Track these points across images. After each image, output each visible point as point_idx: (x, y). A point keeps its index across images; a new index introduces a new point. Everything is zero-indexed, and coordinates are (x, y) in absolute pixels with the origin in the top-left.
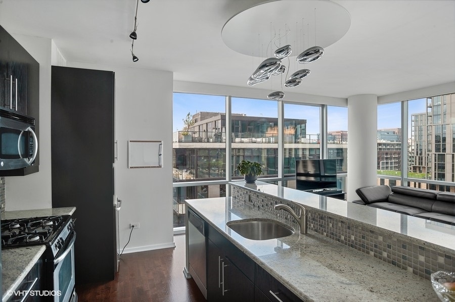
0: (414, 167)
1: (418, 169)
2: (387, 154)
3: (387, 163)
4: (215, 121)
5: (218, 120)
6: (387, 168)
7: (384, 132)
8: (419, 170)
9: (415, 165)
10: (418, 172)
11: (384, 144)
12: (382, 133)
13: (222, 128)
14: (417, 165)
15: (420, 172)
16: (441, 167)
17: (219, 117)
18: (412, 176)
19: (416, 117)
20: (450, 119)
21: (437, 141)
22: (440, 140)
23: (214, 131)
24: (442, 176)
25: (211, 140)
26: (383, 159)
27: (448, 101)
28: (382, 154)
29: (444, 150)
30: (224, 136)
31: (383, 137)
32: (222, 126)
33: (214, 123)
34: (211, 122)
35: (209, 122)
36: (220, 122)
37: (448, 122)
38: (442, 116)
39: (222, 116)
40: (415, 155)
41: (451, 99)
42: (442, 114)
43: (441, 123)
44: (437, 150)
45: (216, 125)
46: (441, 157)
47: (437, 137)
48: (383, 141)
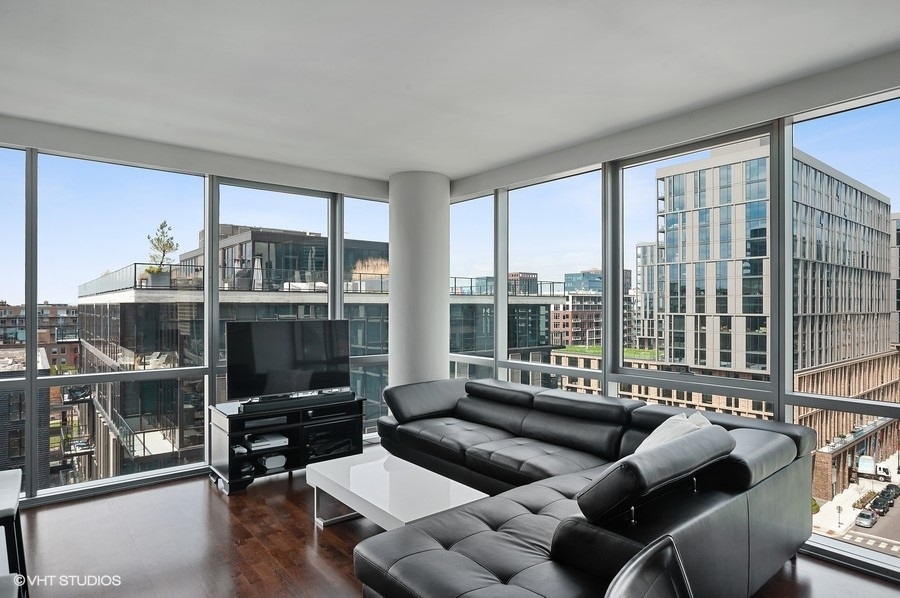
1: (646, 344)
2: (597, 316)
3: (598, 333)
4: (241, 245)
5: (246, 242)
6: (597, 341)
7: (595, 276)
8: (649, 344)
9: (642, 336)
10: (646, 349)
11: (587, 298)
12: (592, 278)
13: (254, 260)
14: (646, 336)
15: (651, 347)
16: (680, 339)
17: (248, 236)
18: (636, 356)
19: (644, 249)
20: (692, 253)
21: (673, 292)
22: (677, 291)
23: (237, 265)
24: (680, 354)
25: (226, 285)
26: (590, 325)
27: (688, 223)
28: (590, 316)
29: (683, 308)
30: (258, 277)
31: (594, 284)
32: (254, 255)
33: (237, 248)
34: (232, 246)
35: (228, 247)
36: (249, 246)
37: (688, 260)
38: (680, 248)
39: (252, 233)
40: (642, 317)
41: (693, 219)
42: (680, 244)
43: (678, 260)
44: (673, 309)
45: (242, 254)
46: (680, 321)
47: (673, 285)
48: (592, 293)
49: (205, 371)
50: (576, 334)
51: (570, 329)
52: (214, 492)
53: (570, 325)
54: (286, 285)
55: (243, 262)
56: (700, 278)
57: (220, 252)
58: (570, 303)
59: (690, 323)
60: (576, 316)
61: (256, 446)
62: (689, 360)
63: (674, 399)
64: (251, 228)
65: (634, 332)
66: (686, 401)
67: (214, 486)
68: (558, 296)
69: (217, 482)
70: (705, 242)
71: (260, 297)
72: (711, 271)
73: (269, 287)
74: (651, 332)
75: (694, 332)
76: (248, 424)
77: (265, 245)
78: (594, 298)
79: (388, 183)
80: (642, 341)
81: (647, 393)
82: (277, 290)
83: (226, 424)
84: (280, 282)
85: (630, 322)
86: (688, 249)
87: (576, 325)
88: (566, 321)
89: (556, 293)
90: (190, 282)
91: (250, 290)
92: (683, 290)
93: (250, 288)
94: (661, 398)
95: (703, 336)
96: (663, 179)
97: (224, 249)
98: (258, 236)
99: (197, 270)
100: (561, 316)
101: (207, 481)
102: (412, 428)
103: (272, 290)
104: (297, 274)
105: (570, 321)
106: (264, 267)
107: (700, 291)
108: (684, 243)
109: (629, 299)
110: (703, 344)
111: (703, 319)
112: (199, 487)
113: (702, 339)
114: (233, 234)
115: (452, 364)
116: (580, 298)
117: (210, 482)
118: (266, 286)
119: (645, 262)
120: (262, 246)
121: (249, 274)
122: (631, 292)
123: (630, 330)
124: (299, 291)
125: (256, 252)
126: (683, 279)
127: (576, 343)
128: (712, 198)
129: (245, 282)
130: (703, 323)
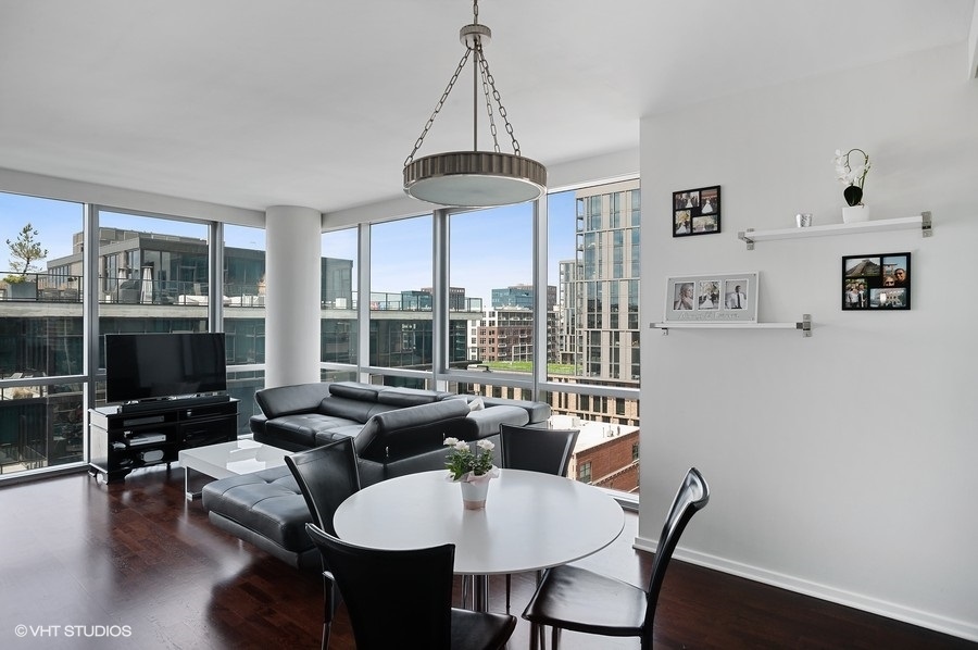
0: (563, 354)
1: (569, 359)
2: (522, 332)
3: (523, 349)
4: (127, 252)
5: (133, 250)
6: (523, 357)
7: (522, 291)
8: (572, 359)
9: (564, 352)
10: (568, 364)
11: (513, 314)
12: (518, 294)
13: (142, 270)
14: (568, 352)
16: (596, 353)
17: (136, 243)
18: (557, 371)
19: (567, 265)
20: (608, 272)
21: (590, 309)
22: (594, 306)
23: (121, 275)
24: (596, 369)
25: (108, 298)
26: (516, 341)
27: (604, 243)
28: (515, 332)
29: (600, 323)
30: (147, 288)
31: (520, 300)
32: (144, 264)
33: (122, 256)
34: (115, 254)
35: (111, 255)
36: (137, 254)
37: (604, 277)
38: (597, 267)
39: (141, 240)
40: (565, 333)
41: (608, 239)
42: (597, 263)
43: (595, 278)
44: (591, 325)
45: (128, 263)
46: (596, 337)
47: (590, 302)
48: (518, 309)
49: (85, 379)
50: (501, 350)
51: (496, 345)
52: (92, 486)
53: (496, 341)
54: (181, 298)
55: (129, 271)
56: (614, 296)
57: (101, 260)
58: (496, 319)
59: (605, 338)
60: (501, 332)
61: (134, 442)
62: (605, 375)
63: (591, 412)
64: (140, 233)
65: (558, 347)
66: (601, 414)
67: (93, 479)
68: (474, 312)
69: (96, 476)
70: (618, 262)
71: (149, 310)
72: (624, 289)
73: (161, 299)
74: (572, 348)
75: (609, 347)
76: (126, 423)
77: (157, 254)
78: (519, 314)
79: (265, 213)
80: (564, 356)
81: (566, 407)
82: (171, 304)
83: (105, 423)
84: (175, 295)
85: (554, 338)
86: (604, 267)
87: (502, 341)
88: (492, 336)
89: (472, 309)
90: (62, 294)
91: (138, 304)
92: (600, 308)
93: (138, 302)
94: (579, 411)
95: (617, 350)
96: (581, 199)
97: (105, 257)
98: (148, 243)
99: (70, 280)
100: (487, 332)
101: (86, 477)
102: (279, 421)
103: (166, 303)
104: (197, 287)
105: (496, 337)
106: (156, 278)
107: (615, 307)
108: (600, 261)
109: (553, 316)
110: (617, 360)
111: (617, 334)
112: (79, 482)
113: (615, 354)
114: (117, 239)
115: (323, 370)
116: (506, 314)
117: (89, 477)
118: (158, 299)
119: (567, 278)
120: (153, 255)
121: (138, 286)
122: (556, 308)
123: (553, 346)
124: (196, 305)
125: (146, 260)
126: (599, 295)
127: (501, 359)
128: (625, 221)
129: (133, 293)
130: (617, 339)
